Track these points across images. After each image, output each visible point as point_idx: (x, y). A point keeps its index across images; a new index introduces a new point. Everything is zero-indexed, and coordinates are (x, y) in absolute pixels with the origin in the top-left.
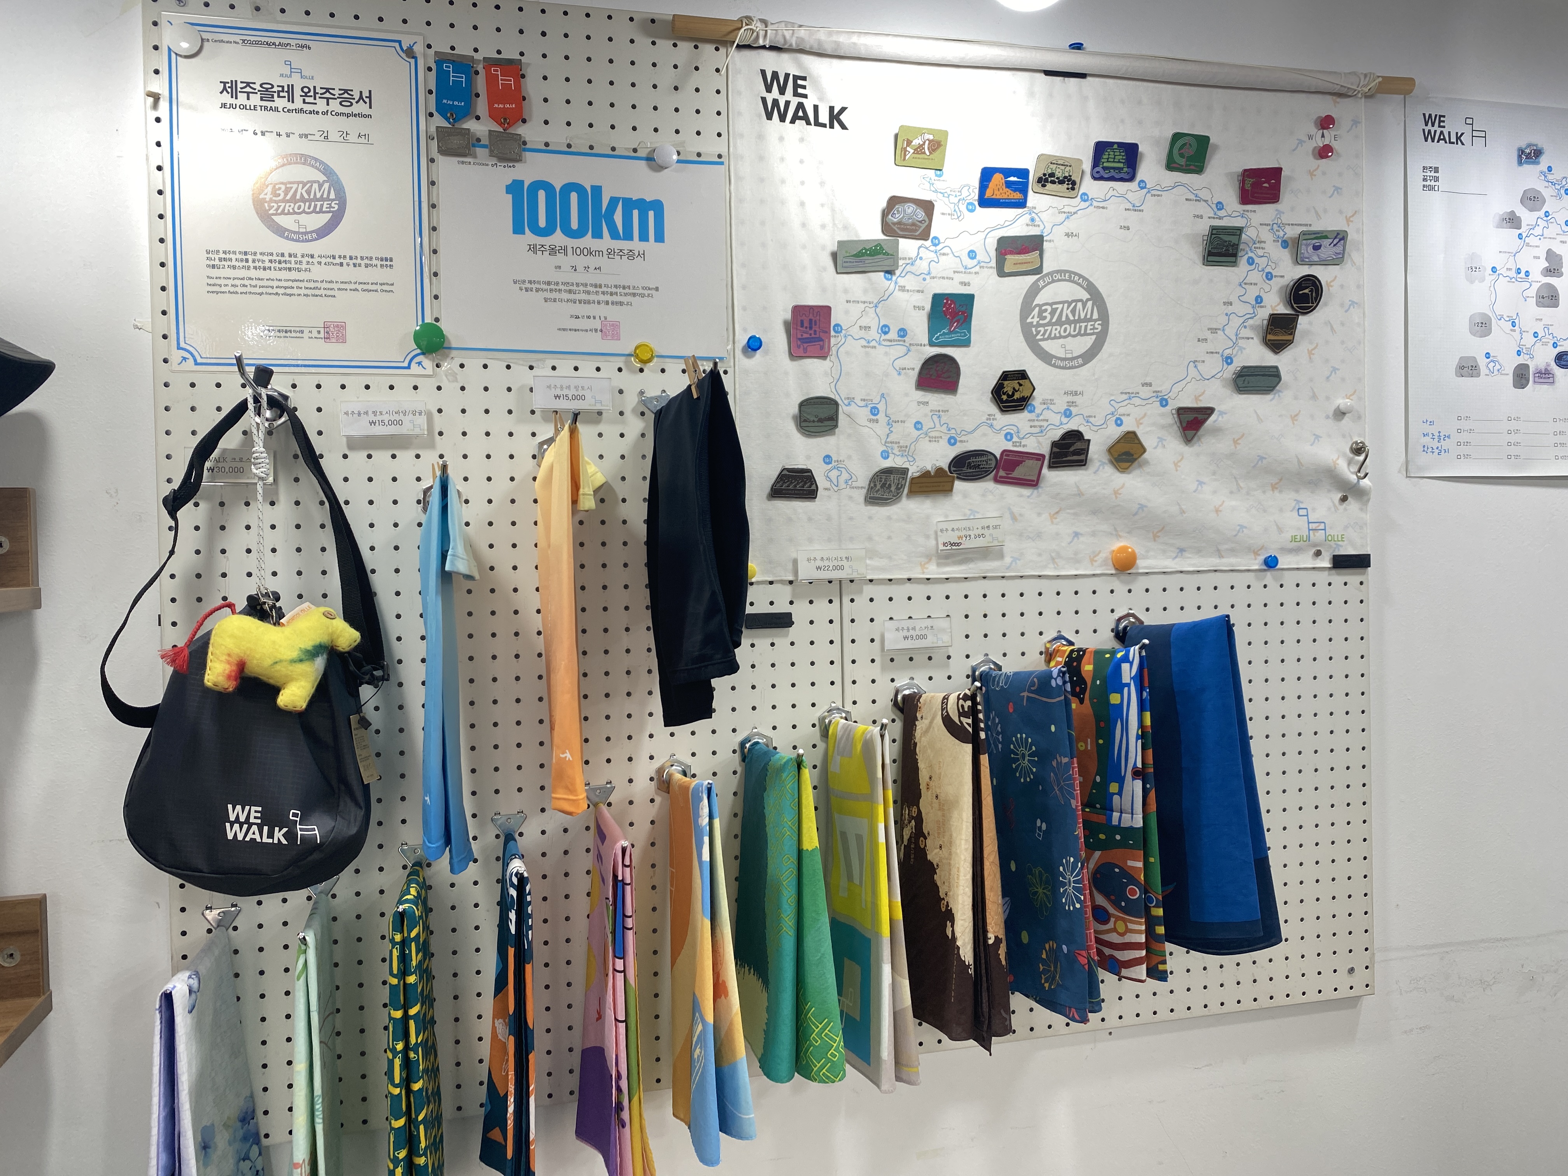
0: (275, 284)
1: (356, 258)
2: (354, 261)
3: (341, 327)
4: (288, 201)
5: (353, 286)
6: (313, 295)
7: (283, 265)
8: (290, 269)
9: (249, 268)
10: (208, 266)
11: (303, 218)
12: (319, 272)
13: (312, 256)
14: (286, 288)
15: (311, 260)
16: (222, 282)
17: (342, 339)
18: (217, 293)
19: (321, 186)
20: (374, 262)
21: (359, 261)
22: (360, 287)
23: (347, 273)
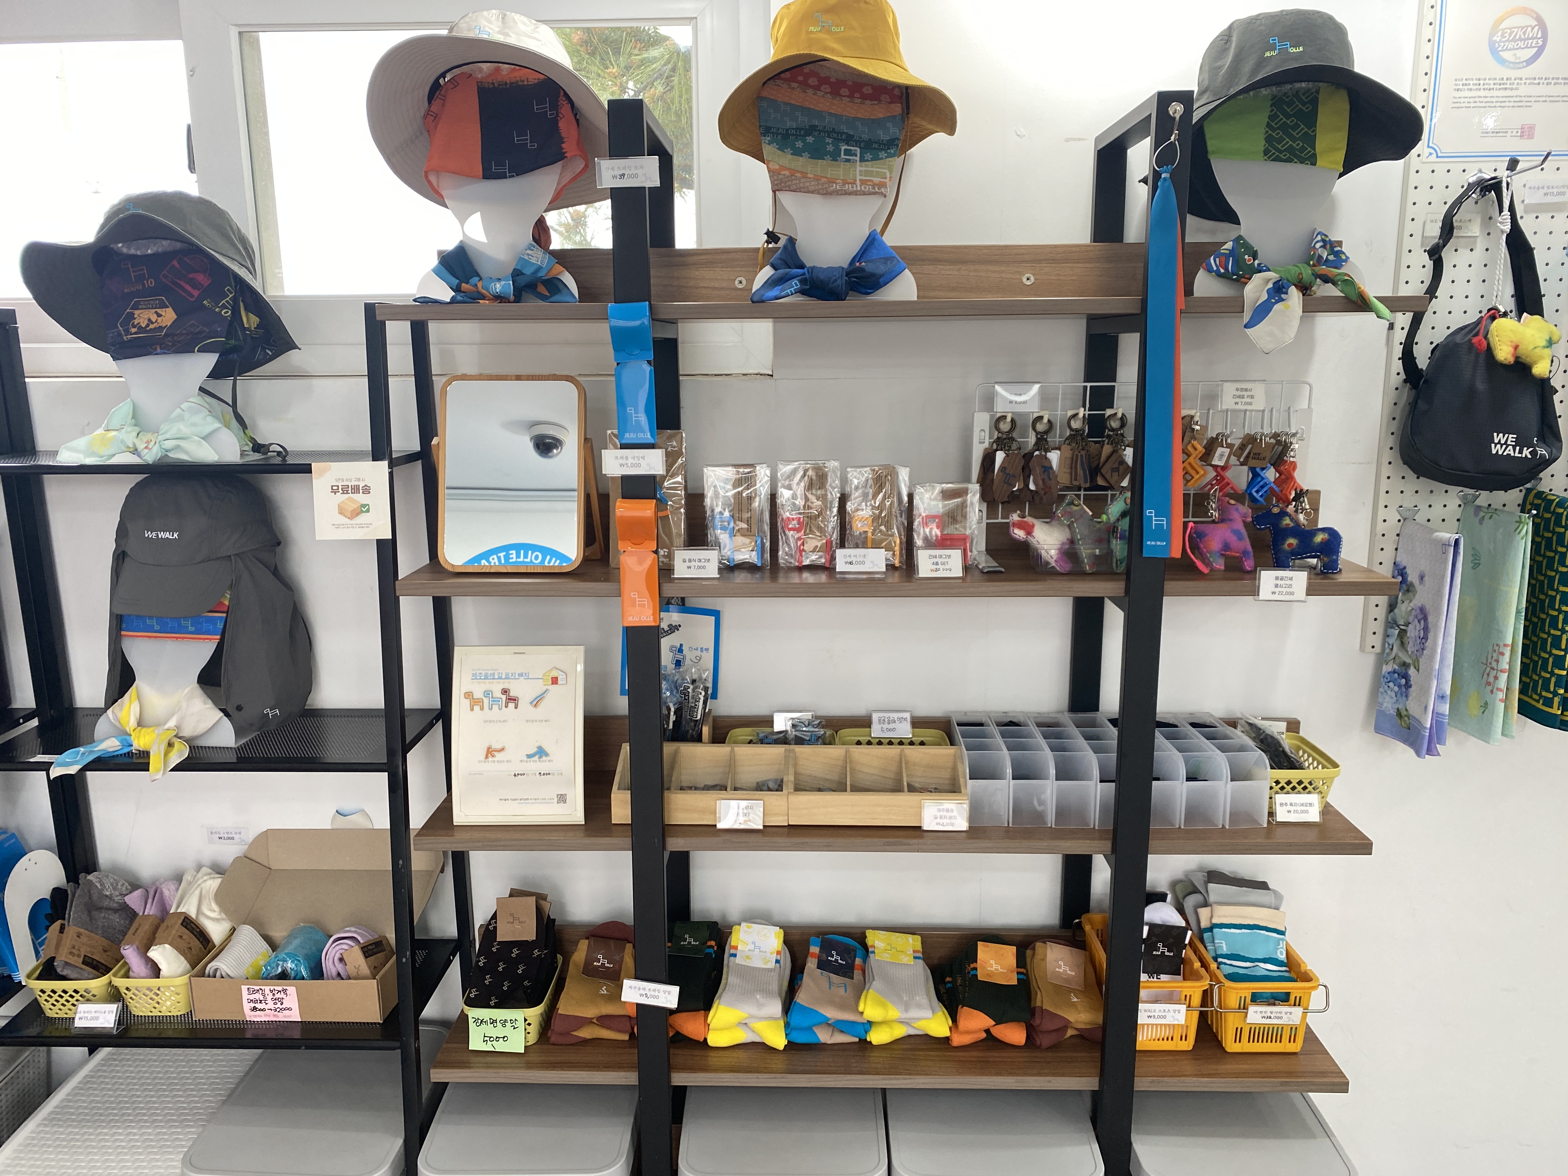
0: (1494, 100)
1: (1549, 78)
2: (1548, 81)
3: (1532, 128)
4: (1512, 41)
5: (1544, 99)
6: (1518, 106)
7: (1502, 86)
8: (1506, 89)
9: (1480, 89)
10: (1455, 90)
11: (1519, 53)
12: (1523, 90)
13: (1521, 79)
14: (1501, 102)
15: (1520, 82)
16: (1462, 100)
17: (1531, 136)
18: (1458, 108)
19: (1533, 28)
20: (1560, 81)
21: (1550, 81)
22: (1548, 99)
23: (1543, 90)
